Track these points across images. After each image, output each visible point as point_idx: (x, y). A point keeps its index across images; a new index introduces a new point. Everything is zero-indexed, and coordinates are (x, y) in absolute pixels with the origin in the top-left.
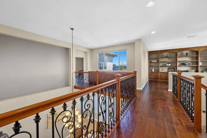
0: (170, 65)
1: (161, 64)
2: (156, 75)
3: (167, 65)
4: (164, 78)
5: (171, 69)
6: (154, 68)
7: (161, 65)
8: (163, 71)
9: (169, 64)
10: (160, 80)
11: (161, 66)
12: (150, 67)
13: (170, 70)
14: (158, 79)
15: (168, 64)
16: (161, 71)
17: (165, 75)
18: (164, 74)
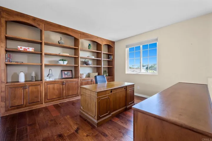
0: (66, 63)
1: (46, 60)
2: (32, 92)
3: (61, 63)
4: (55, 97)
5: (66, 72)
6: (25, 69)
7: (47, 63)
8: (51, 79)
9: (65, 60)
10: (44, 105)
11: (46, 66)
12: (9, 68)
13: (64, 74)
14: (37, 103)
15: (63, 60)
16: (48, 79)
17: (58, 89)
18: (56, 86)
